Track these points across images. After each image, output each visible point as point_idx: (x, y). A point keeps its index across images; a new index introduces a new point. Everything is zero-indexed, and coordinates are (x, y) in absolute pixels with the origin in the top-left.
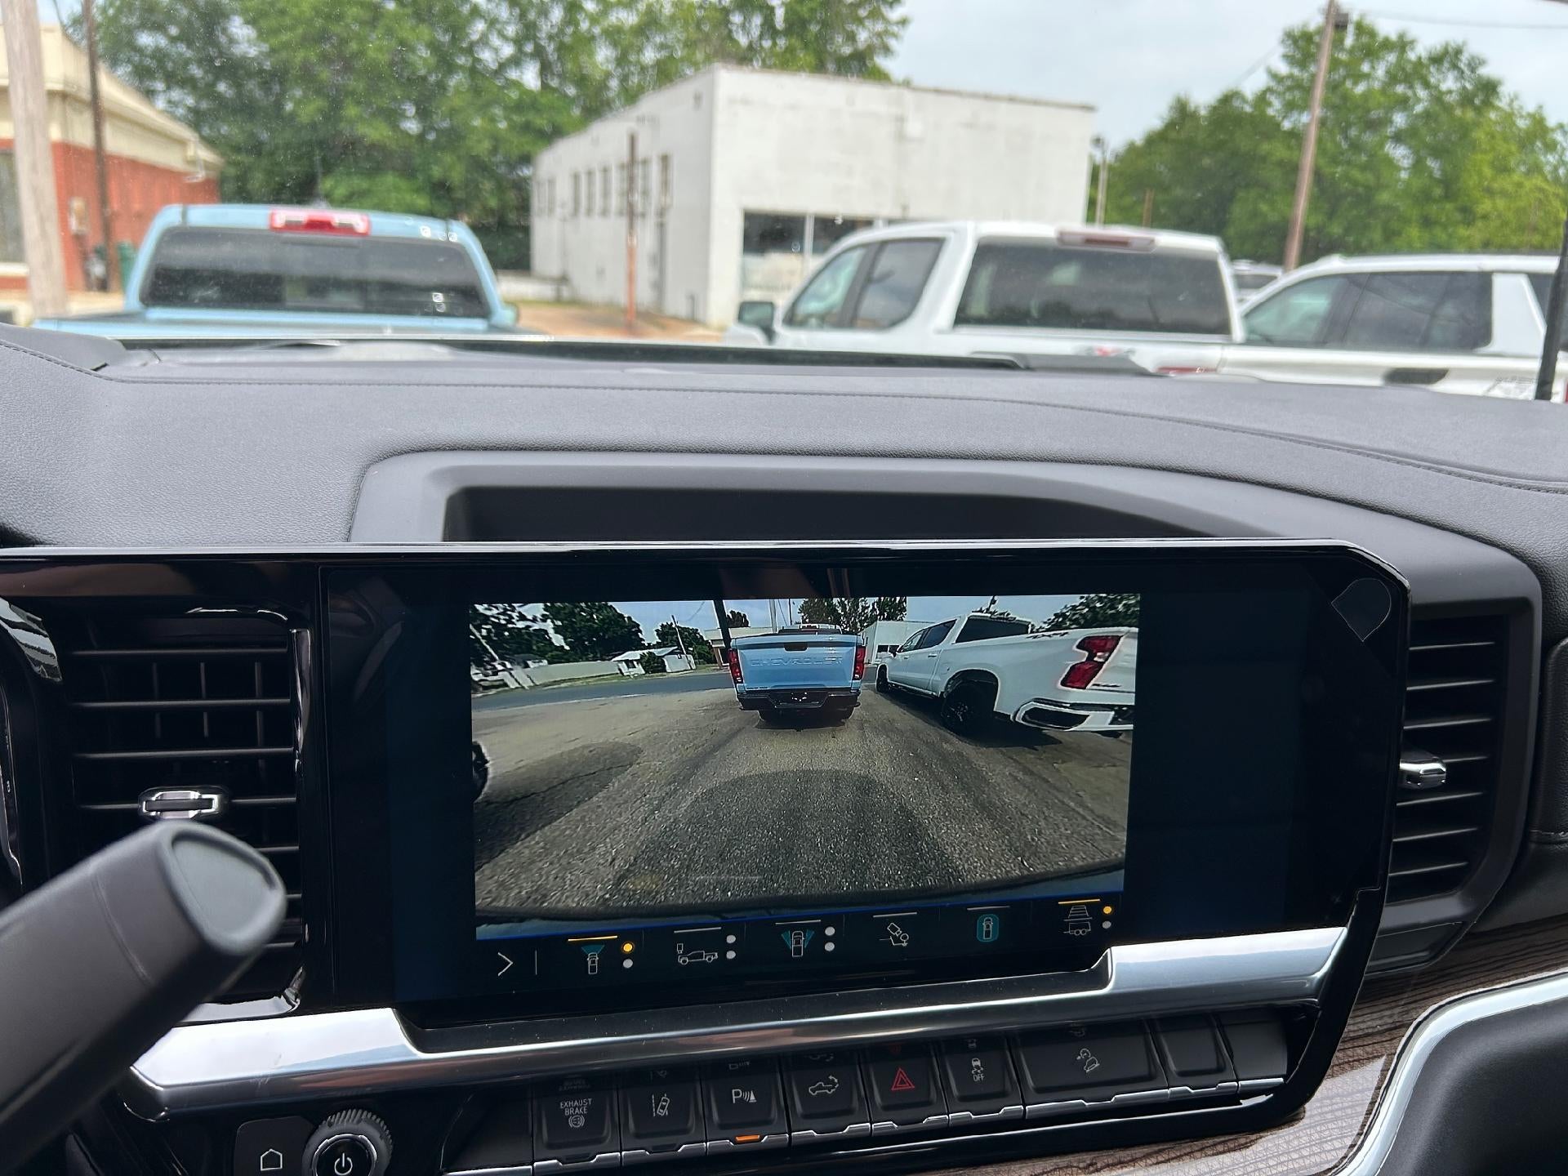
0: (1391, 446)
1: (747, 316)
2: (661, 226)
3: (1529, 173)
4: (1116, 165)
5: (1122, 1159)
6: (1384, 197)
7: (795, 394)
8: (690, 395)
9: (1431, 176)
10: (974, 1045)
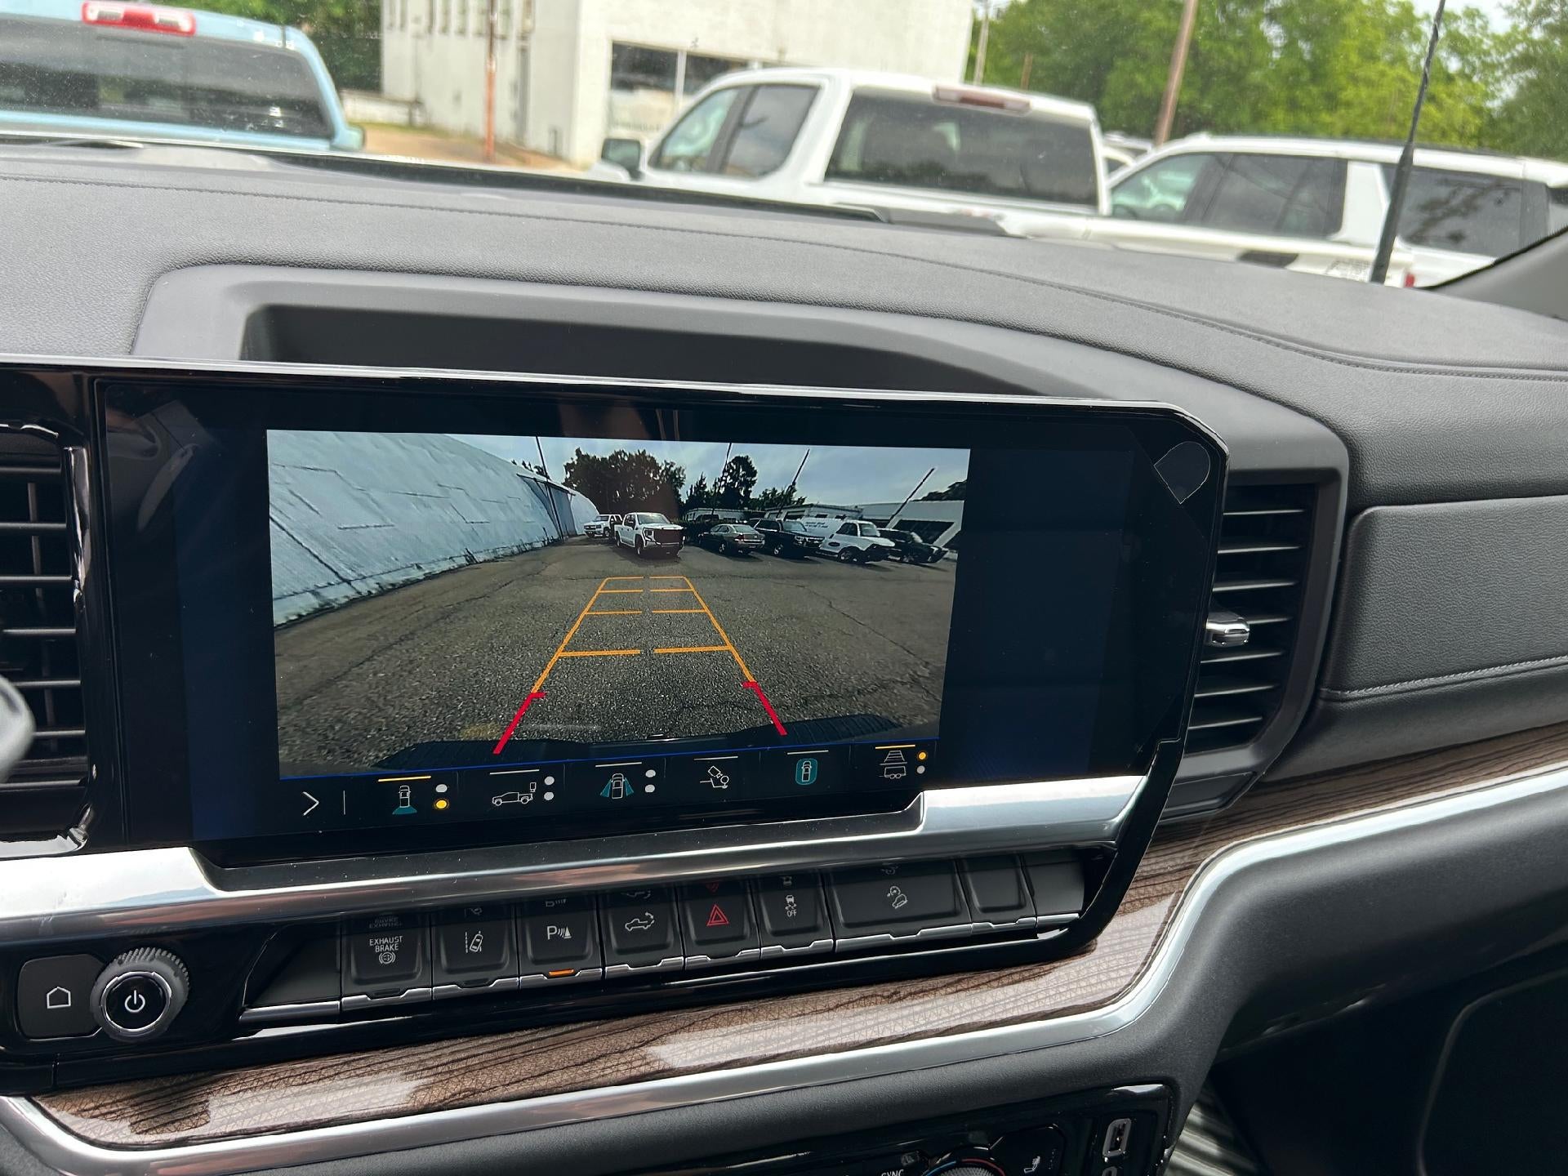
0: (1227, 315)
1: (611, 154)
2: (524, 51)
3: (1392, 63)
4: (998, 22)
5: (924, 988)
6: (1256, 76)
7: (639, 227)
8: (524, 221)
9: (1301, 59)
10: (790, 882)
